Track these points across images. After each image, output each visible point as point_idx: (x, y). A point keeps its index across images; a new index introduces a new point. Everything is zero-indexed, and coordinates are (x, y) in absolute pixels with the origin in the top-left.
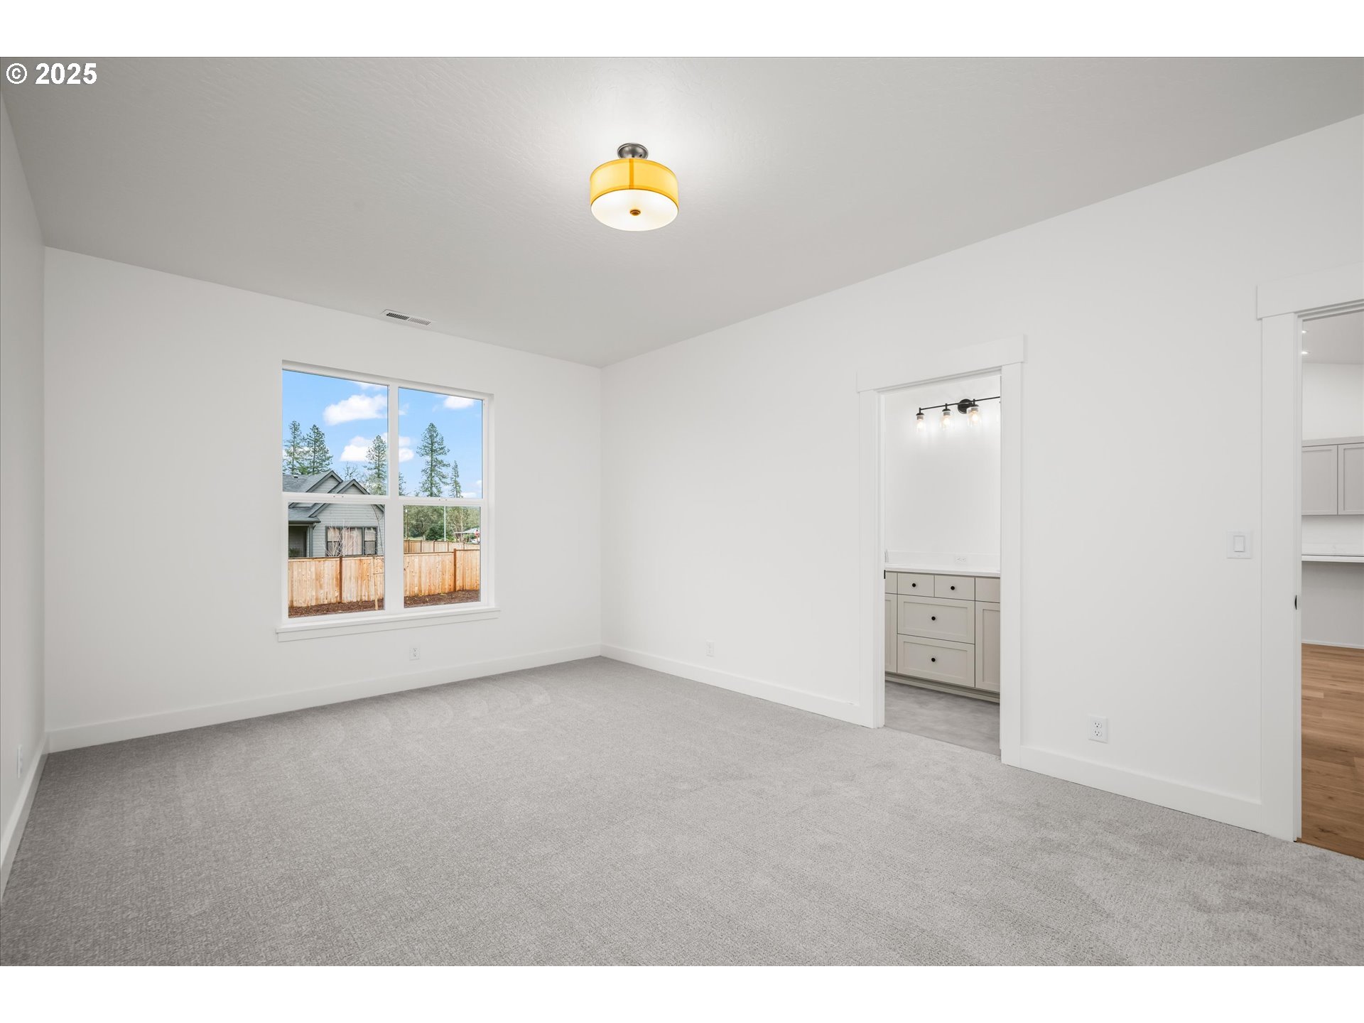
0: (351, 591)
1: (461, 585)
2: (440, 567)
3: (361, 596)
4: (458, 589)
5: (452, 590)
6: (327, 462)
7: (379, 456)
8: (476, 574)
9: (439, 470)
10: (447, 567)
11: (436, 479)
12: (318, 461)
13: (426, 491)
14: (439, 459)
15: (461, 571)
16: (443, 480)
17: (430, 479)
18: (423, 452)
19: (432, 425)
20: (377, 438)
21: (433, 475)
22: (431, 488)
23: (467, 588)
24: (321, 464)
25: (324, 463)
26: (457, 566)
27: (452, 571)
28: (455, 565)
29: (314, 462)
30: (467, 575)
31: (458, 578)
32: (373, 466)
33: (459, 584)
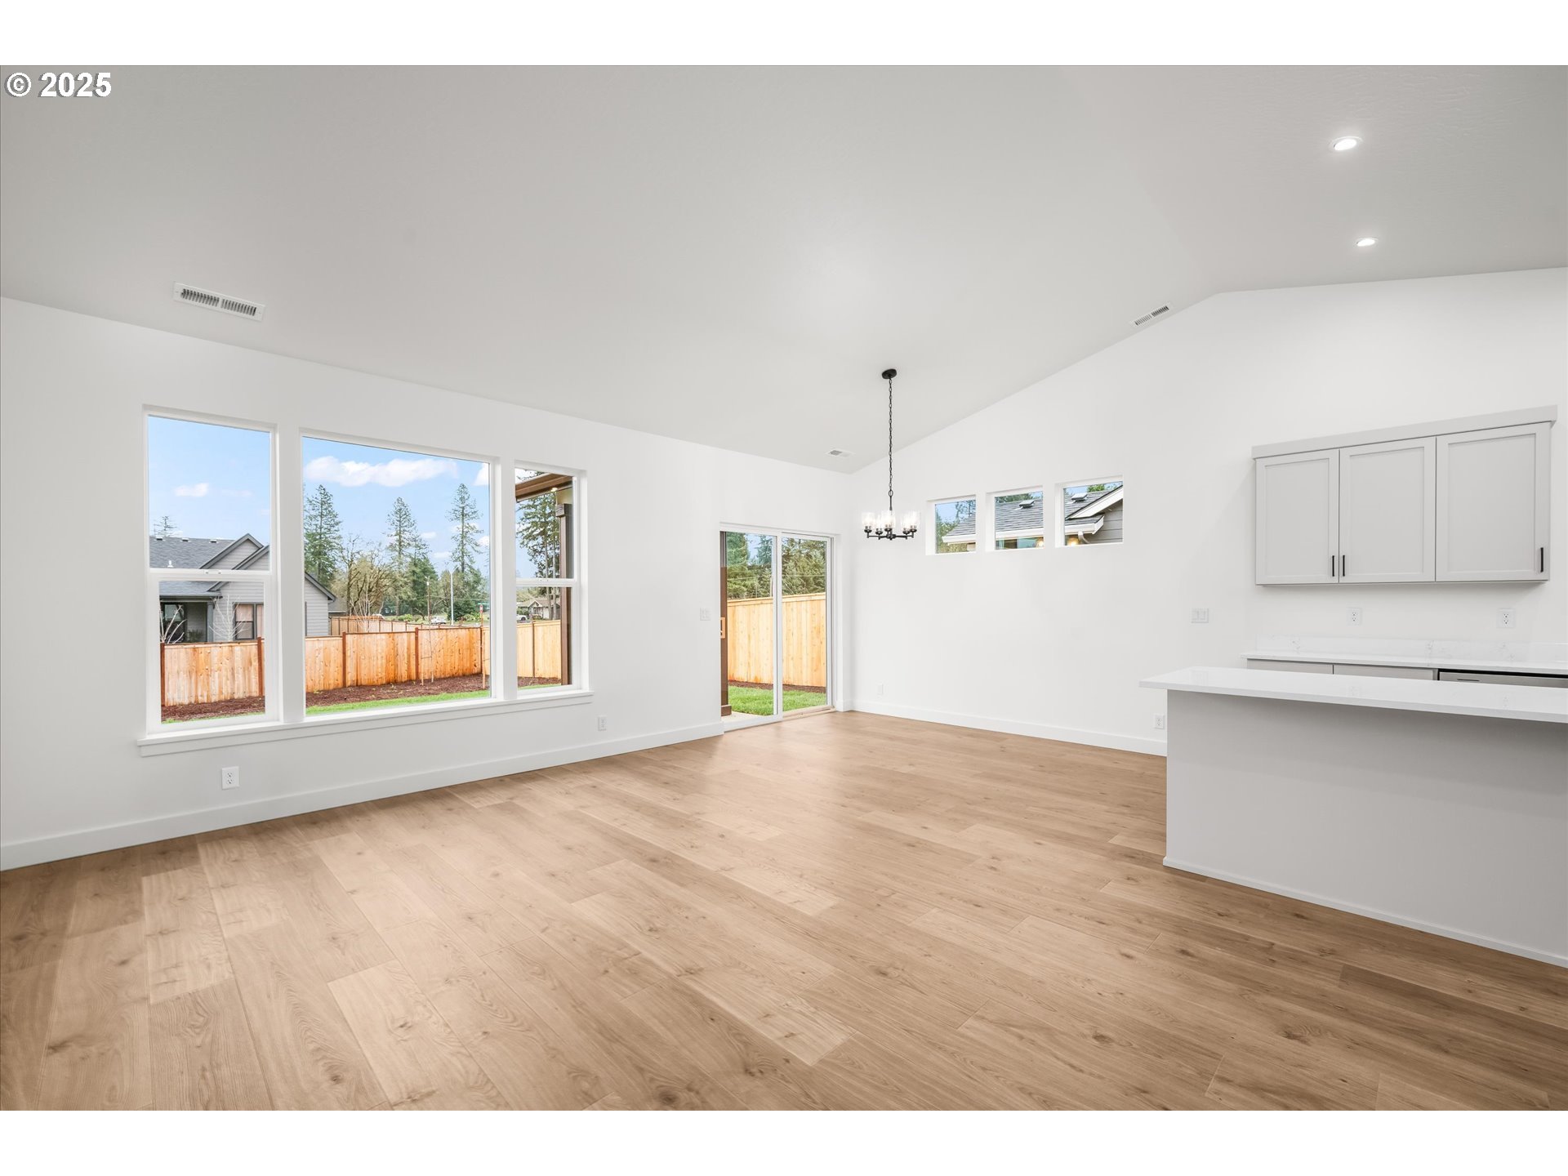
0: (179, 690)
1: (355, 679)
2: (321, 656)
3: (197, 696)
4: (349, 683)
5: (340, 686)
6: (336, 528)
7: (400, 521)
8: (377, 664)
9: (471, 537)
10: (333, 655)
11: (468, 547)
12: (326, 526)
13: (456, 561)
14: (472, 525)
15: (355, 661)
16: (477, 548)
17: (461, 548)
18: (453, 516)
19: (463, 486)
20: (398, 500)
21: (465, 542)
22: (463, 557)
23: (363, 683)
24: (329, 530)
25: (332, 529)
26: (348, 653)
27: (340, 660)
28: (344, 653)
29: (321, 528)
30: (363, 666)
31: (348, 669)
32: (394, 533)
33: (350, 680)
